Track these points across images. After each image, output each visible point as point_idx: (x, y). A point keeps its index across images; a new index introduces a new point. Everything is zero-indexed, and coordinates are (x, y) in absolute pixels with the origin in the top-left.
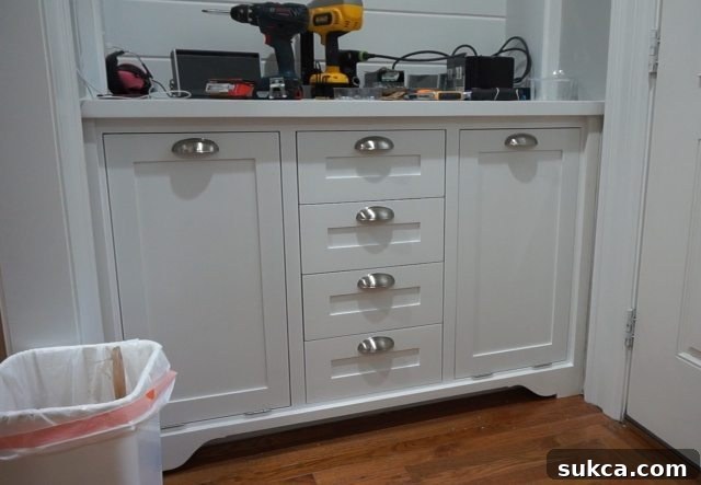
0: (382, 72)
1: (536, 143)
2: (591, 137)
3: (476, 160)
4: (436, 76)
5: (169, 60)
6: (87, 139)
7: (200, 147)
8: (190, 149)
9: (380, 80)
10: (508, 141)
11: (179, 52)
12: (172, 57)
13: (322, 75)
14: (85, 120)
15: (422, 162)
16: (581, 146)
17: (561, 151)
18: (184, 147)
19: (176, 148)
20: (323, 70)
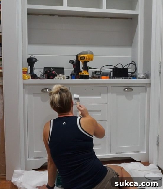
0: (96, 72)
1: (132, 90)
2: (148, 89)
3: (116, 94)
4: (108, 73)
5: (42, 69)
6: (24, 88)
7: (48, 90)
8: (45, 91)
9: (95, 74)
10: (124, 90)
11: (45, 68)
12: (43, 68)
13: (82, 73)
14: (24, 84)
15: (101, 95)
16: (145, 91)
17: (140, 92)
18: (44, 90)
19: (42, 90)
20: (82, 71)
